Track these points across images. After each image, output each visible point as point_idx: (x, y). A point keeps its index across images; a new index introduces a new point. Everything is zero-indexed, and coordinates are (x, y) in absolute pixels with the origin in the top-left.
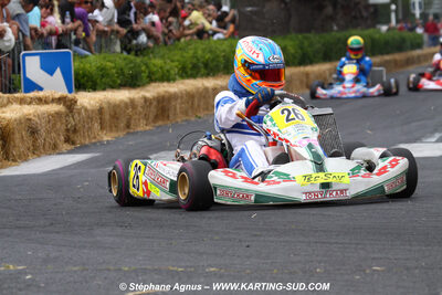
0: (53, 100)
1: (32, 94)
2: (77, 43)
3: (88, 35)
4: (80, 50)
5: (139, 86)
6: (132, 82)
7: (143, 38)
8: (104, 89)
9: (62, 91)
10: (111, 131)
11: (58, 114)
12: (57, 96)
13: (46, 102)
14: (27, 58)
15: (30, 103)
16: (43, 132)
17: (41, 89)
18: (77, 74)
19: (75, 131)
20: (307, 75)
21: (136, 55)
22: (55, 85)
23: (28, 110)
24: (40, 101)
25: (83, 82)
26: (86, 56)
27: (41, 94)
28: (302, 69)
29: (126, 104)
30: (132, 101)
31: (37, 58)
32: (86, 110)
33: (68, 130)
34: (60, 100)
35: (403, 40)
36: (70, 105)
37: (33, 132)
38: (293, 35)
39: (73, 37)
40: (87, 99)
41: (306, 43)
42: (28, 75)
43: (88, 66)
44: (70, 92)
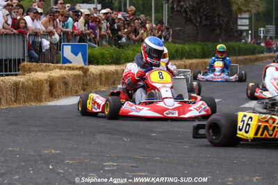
0: (77, 69)
1: (66, 65)
2: (90, 40)
3: (96, 37)
4: (91, 44)
5: (120, 64)
6: (117, 61)
7: (124, 40)
8: (103, 64)
9: (81, 64)
10: (105, 85)
11: (79, 76)
12: (79, 66)
13: (73, 69)
14: (65, 46)
15: (65, 69)
16: (71, 84)
17: (71, 63)
18: (89, 56)
19: (87, 85)
20: (206, 63)
21: (119, 48)
22: (78, 61)
23: (64, 72)
24: (70, 68)
25: (92, 60)
26: (95, 47)
27: (70, 65)
28: (203, 60)
29: (114, 72)
30: (117, 71)
31: (70, 47)
32: (93, 74)
33: (83, 84)
34: (80, 68)
35: (255, 49)
36: (85, 71)
37: (66, 84)
38: (200, 43)
39: (88, 38)
40: (94, 69)
41: (206, 48)
42: (65, 55)
43: (95, 52)
44: (85, 64)
